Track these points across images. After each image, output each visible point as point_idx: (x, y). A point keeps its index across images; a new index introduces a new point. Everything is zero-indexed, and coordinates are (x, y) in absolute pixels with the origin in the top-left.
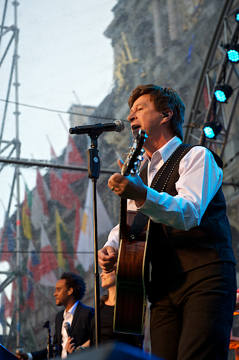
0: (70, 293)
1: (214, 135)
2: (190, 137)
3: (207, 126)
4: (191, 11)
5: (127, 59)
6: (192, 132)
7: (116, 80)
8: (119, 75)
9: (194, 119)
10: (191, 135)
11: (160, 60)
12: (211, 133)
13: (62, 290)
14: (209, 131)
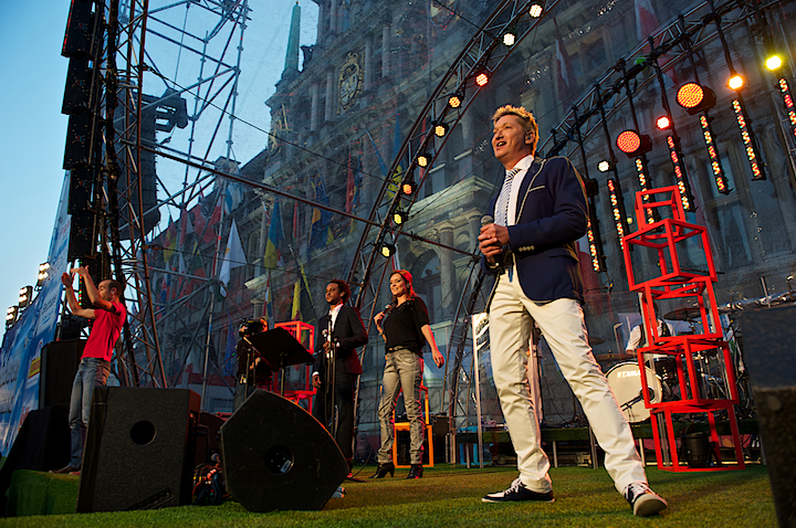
1: (410, 192)
3: (407, 185)
4: (345, 99)
5: (284, 127)
7: (270, 143)
8: (273, 139)
11: (312, 133)
12: (409, 190)
14: (407, 188)
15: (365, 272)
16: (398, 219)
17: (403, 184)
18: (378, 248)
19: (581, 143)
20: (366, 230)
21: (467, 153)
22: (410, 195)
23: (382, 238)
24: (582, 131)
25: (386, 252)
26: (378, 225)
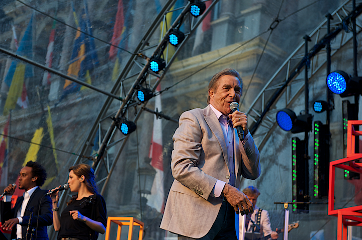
0: (34, 180)
1: (158, 70)
2: (134, 62)
3: (155, 61)
6: (136, 59)
9: (142, 49)
10: (135, 61)
12: (156, 68)
13: (27, 176)
14: (154, 65)
15: (101, 146)
16: (141, 96)
17: (151, 60)
18: (117, 123)
19: (355, 34)
20: (108, 104)
21: (255, 8)
22: (157, 72)
23: (123, 114)
24: (357, 23)
25: (125, 128)
26: (120, 99)
